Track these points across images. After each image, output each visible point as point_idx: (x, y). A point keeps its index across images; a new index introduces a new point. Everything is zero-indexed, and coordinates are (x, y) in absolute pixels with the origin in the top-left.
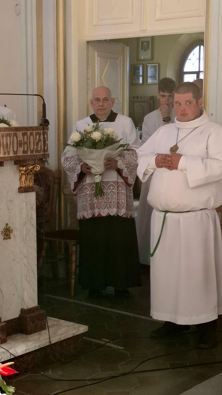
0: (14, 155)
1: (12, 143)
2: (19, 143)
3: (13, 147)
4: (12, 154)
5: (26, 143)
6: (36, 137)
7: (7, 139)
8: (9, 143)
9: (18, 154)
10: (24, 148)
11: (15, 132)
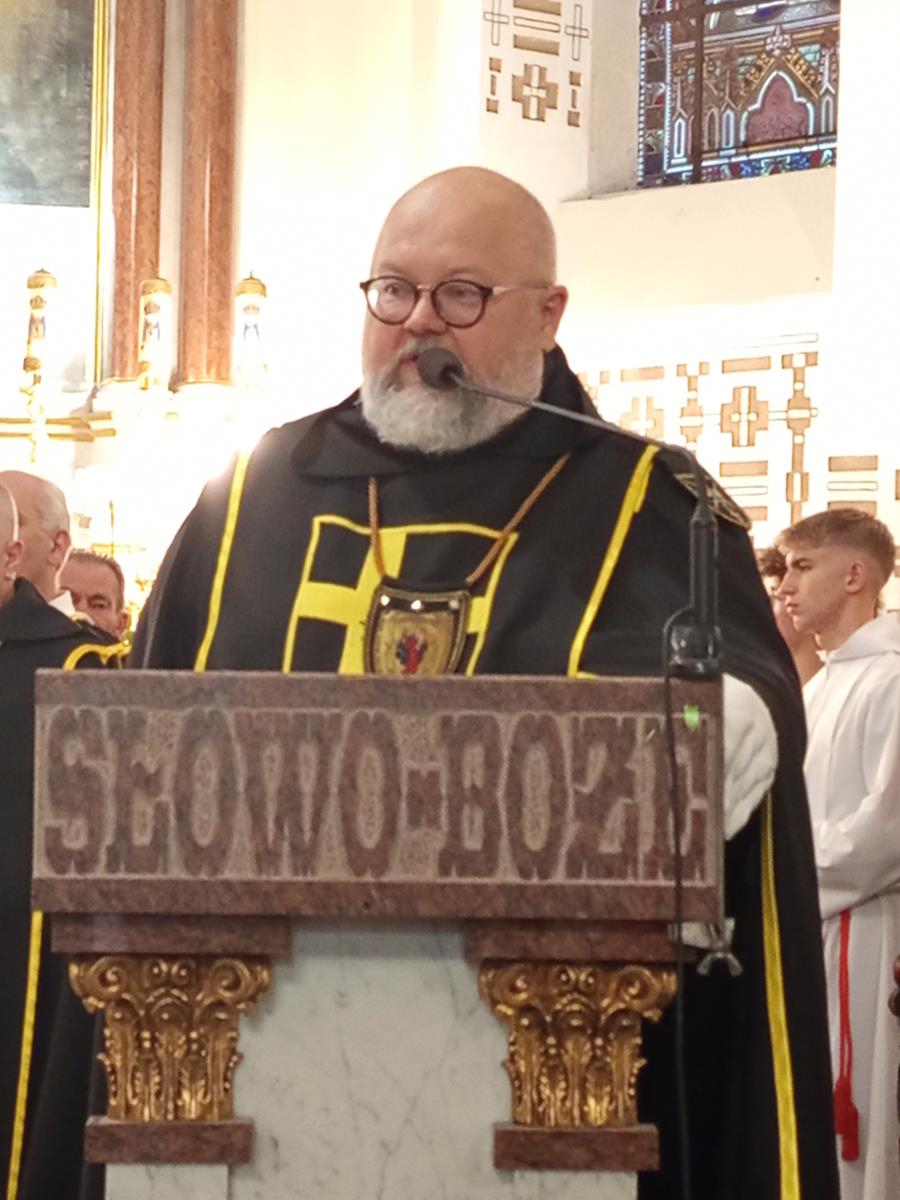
0: (359, 873)
1: (342, 790)
2: (405, 790)
3: (348, 819)
4: (332, 868)
5: (482, 796)
6: (580, 755)
7: (290, 758)
8: (307, 786)
9: (394, 875)
10: (455, 834)
11: (371, 713)
